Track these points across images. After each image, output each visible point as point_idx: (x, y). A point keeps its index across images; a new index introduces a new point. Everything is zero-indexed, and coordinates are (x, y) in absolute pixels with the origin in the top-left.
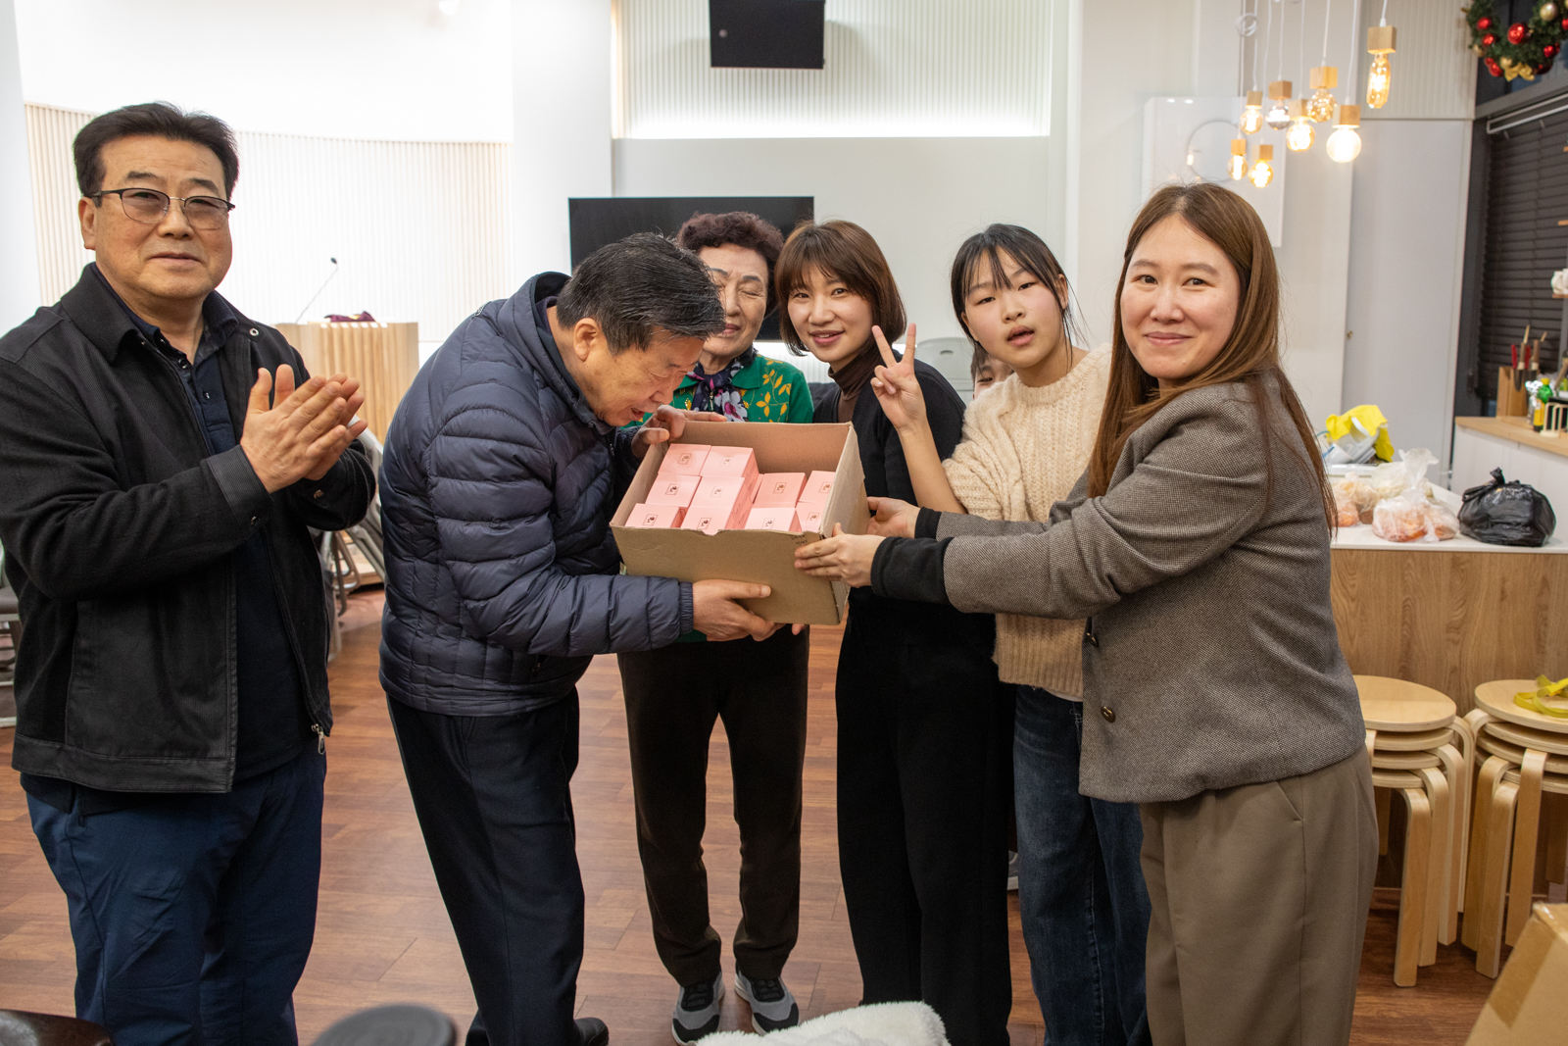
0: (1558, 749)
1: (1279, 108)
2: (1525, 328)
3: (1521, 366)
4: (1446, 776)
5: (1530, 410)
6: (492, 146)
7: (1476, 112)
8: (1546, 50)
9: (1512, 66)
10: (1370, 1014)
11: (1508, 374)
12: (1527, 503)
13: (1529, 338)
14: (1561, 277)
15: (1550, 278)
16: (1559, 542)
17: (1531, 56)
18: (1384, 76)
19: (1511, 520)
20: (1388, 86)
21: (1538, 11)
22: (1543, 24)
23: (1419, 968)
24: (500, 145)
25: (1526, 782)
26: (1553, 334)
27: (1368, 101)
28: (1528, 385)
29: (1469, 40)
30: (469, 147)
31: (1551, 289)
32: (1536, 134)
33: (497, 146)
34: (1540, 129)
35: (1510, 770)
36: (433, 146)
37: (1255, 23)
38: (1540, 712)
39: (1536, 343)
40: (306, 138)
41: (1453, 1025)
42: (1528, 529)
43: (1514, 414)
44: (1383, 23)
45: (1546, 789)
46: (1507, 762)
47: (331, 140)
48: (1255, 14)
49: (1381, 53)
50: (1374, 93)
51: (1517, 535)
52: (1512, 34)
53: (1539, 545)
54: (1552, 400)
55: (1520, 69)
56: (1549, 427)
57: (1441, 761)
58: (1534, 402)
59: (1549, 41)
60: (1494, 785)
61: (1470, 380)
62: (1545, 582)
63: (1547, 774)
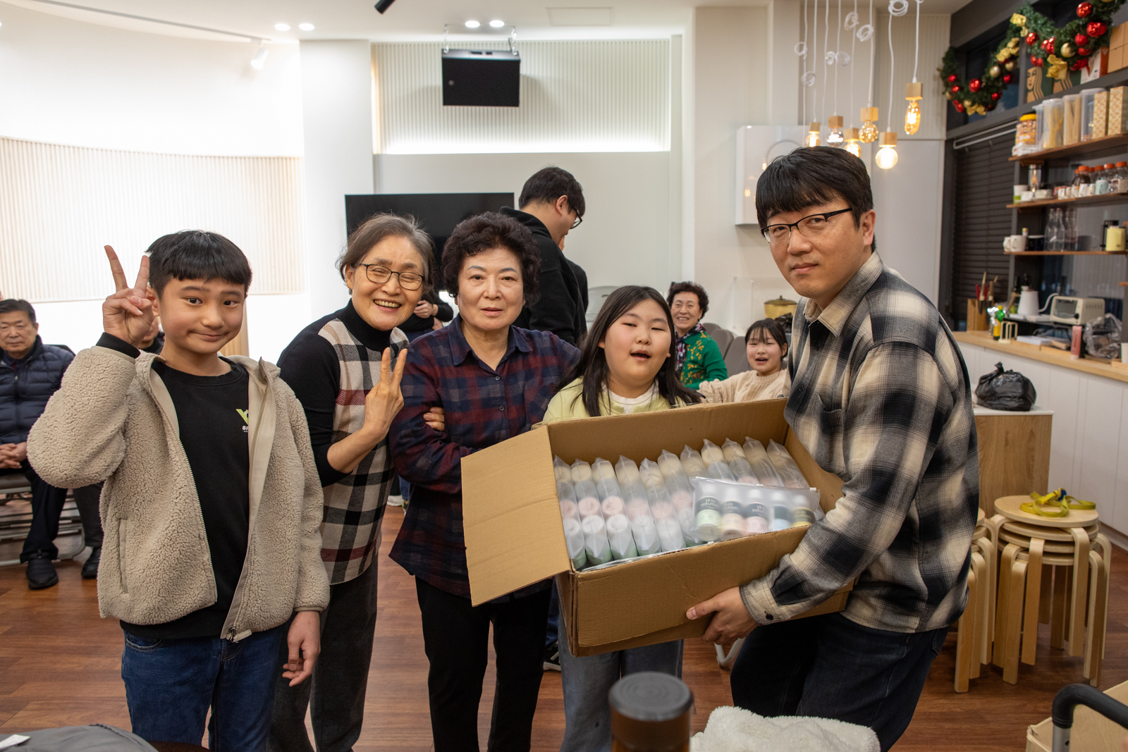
0: (1053, 537)
1: (835, 133)
2: (983, 274)
3: (982, 298)
4: (983, 557)
5: (991, 327)
6: (288, 160)
7: (947, 135)
8: (993, 96)
9: (972, 105)
10: (944, 711)
11: (974, 304)
12: (1019, 384)
13: (986, 280)
14: (1009, 241)
15: (1002, 241)
16: (1038, 408)
17: (984, 100)
18: (915, 114)
19: (1010, 395)
20: (919, 121)
21: (989, 71)
22: (992, 79)
23: (970, 680)
24: (294, 159)
25: (1033, 559)
26: (1002, 277)
27: (906, 130)
28: (989, 310)
29: (942, 88)
30: (272, 160)
31: (1002, 248)
32: (987, 149)
33: (292, 160)
34: (989, 146)
35: (1021, 552)
36: (247, 160)
37: (814, 78)
38: (1039, 515)
39: (991, 283)
40: (157, 154)
41: (995, 714)
42: (1021, 400)
43: (979, 329)
44: (914, 80)
45: (1045, 563)
46: (1018, 547)
47: (175, 155)
48: (814, 72)
49: (914, 99)
50: (909, 125)
51: (1014, 404)
52: (972, 85)
53: (1028, 410)
54: (1005, 320)
55: (977, 108)
56: (1004, 337)
57: (980, 547)
58: (993, 321)
59: (995, 90)
60: (1012, 562)
61: (947, 308)
62: (1032, 434)
63: (1046, 553)
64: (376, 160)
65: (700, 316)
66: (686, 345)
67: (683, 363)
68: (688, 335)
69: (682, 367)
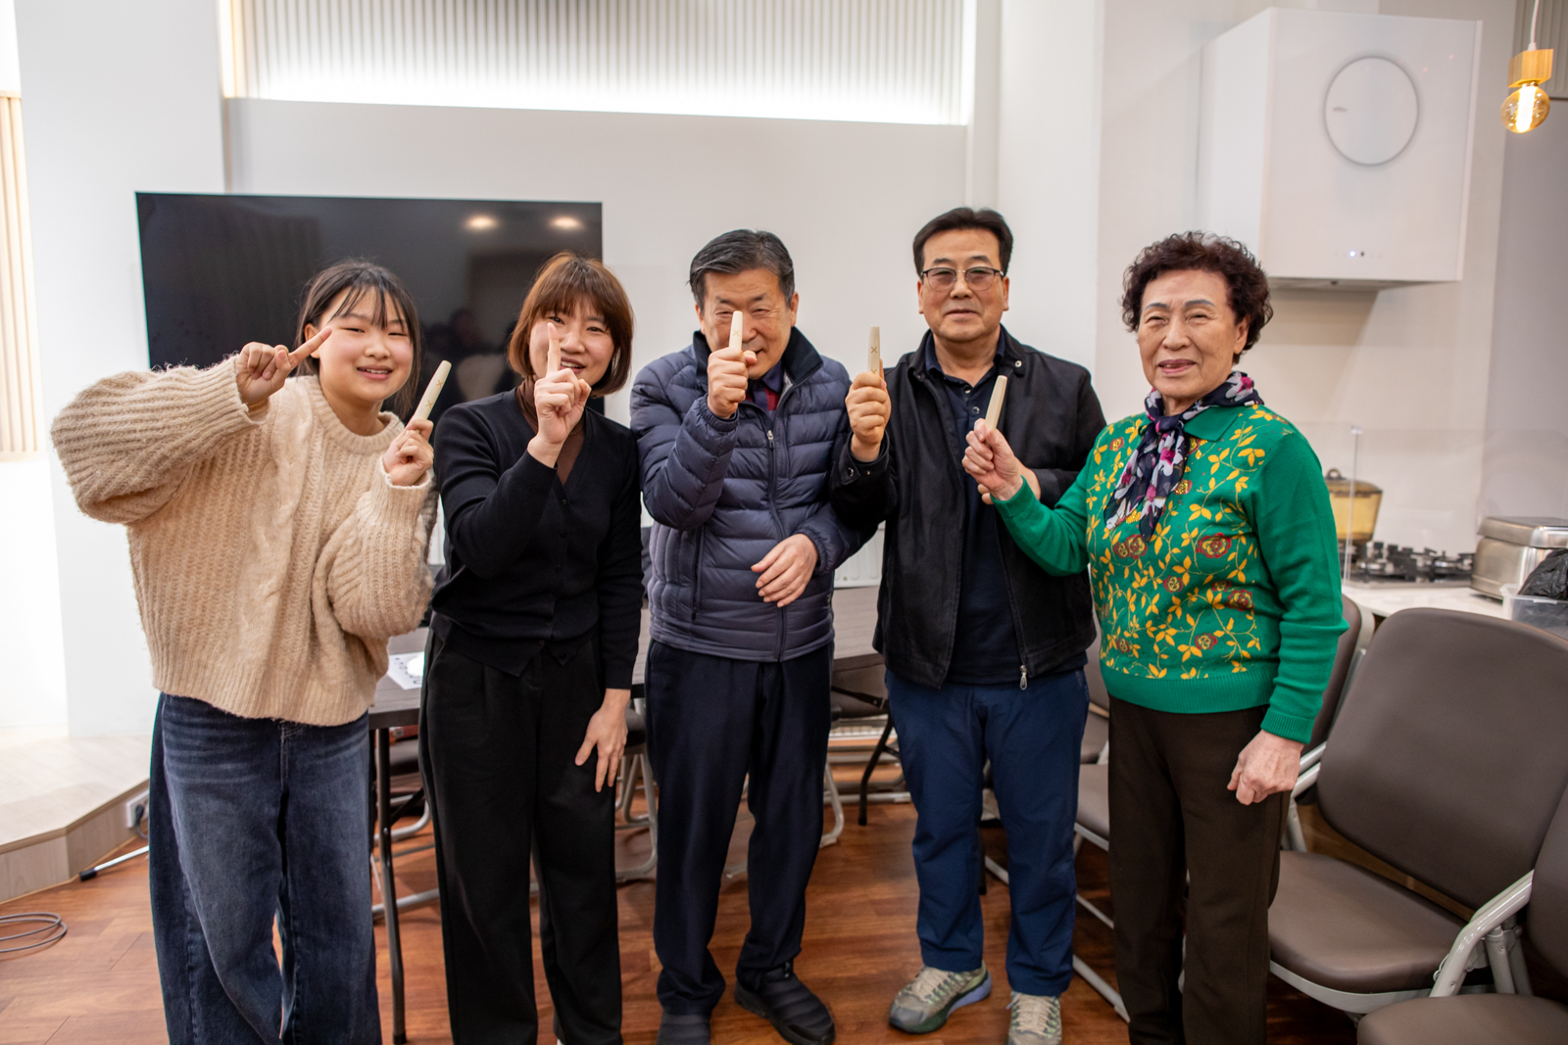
64: (231, 112)
65: (1243, 340)
66: (1188, 437)
67: (1168, 496)
68: (1200, 409)
69: (1160, 511)
